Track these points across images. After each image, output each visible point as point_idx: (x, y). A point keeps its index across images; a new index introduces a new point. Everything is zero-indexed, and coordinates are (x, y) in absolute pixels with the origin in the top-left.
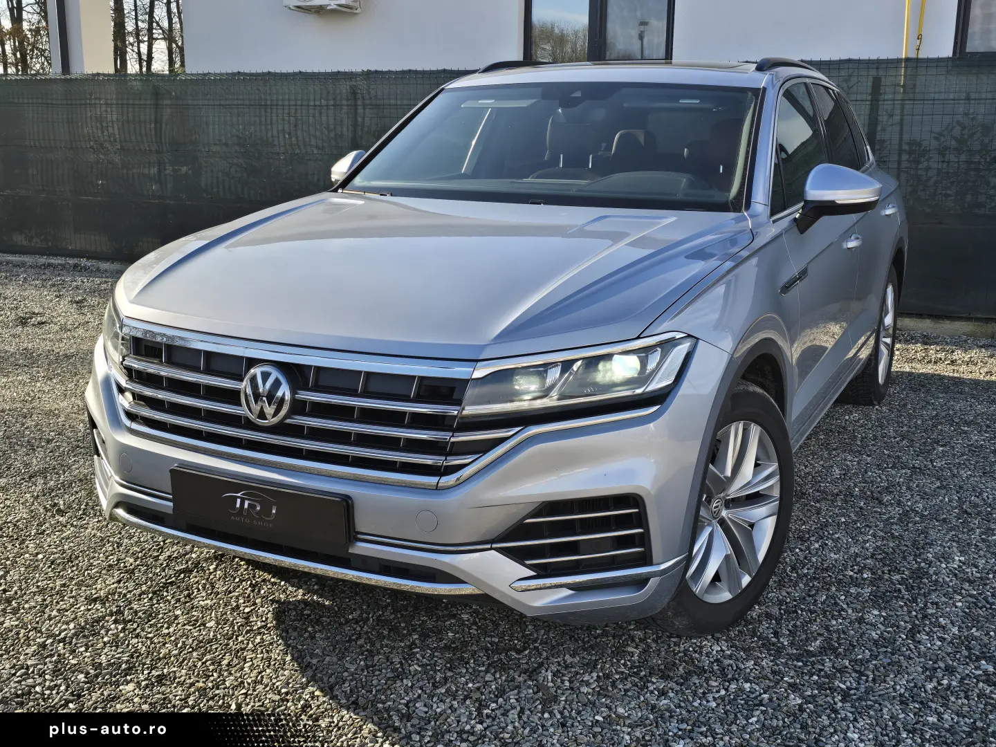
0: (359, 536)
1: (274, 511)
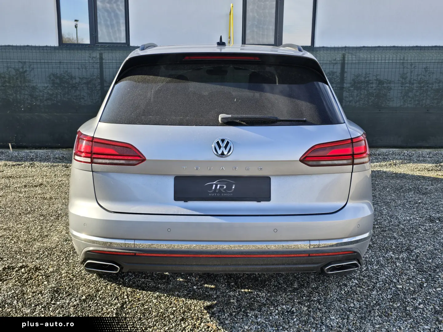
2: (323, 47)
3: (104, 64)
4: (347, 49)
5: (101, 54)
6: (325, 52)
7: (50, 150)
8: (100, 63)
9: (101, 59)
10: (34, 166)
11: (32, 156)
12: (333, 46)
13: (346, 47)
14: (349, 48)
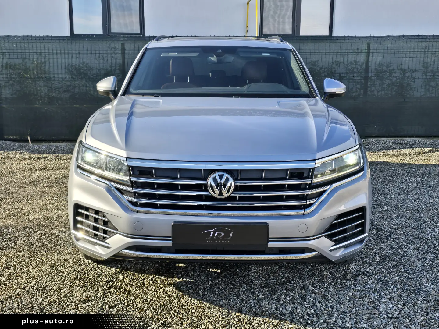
0: (270, 240)
1: (231, 235)
2: (348, 36)
3: (126, 54)
4: (372, 38)
5: (123, 45)
6: (350, 41)
7: (69, 143)
8: (122, 53)
9: (123, 49)
10: (60, 158)
11: (53, 149)
12: (357, 35)
13: (370, 36)
14: (374, 37)
